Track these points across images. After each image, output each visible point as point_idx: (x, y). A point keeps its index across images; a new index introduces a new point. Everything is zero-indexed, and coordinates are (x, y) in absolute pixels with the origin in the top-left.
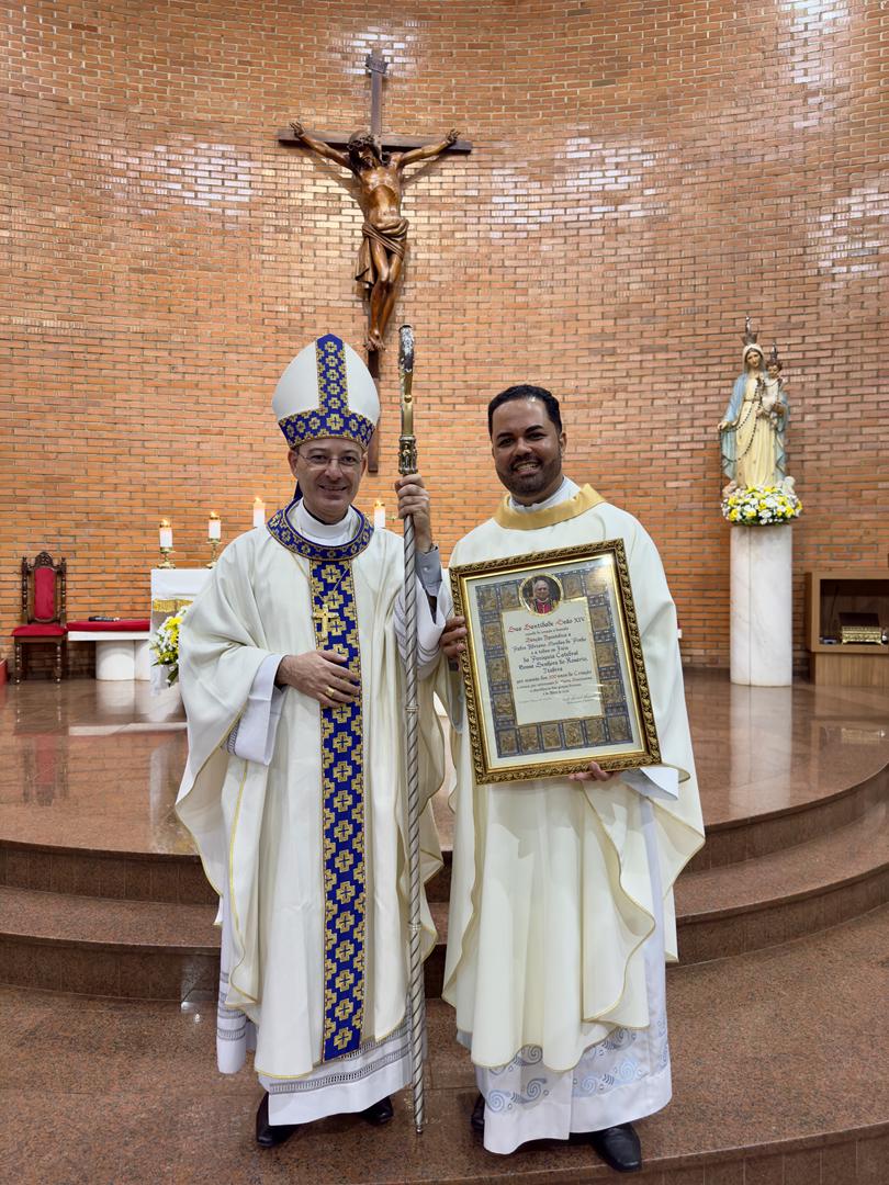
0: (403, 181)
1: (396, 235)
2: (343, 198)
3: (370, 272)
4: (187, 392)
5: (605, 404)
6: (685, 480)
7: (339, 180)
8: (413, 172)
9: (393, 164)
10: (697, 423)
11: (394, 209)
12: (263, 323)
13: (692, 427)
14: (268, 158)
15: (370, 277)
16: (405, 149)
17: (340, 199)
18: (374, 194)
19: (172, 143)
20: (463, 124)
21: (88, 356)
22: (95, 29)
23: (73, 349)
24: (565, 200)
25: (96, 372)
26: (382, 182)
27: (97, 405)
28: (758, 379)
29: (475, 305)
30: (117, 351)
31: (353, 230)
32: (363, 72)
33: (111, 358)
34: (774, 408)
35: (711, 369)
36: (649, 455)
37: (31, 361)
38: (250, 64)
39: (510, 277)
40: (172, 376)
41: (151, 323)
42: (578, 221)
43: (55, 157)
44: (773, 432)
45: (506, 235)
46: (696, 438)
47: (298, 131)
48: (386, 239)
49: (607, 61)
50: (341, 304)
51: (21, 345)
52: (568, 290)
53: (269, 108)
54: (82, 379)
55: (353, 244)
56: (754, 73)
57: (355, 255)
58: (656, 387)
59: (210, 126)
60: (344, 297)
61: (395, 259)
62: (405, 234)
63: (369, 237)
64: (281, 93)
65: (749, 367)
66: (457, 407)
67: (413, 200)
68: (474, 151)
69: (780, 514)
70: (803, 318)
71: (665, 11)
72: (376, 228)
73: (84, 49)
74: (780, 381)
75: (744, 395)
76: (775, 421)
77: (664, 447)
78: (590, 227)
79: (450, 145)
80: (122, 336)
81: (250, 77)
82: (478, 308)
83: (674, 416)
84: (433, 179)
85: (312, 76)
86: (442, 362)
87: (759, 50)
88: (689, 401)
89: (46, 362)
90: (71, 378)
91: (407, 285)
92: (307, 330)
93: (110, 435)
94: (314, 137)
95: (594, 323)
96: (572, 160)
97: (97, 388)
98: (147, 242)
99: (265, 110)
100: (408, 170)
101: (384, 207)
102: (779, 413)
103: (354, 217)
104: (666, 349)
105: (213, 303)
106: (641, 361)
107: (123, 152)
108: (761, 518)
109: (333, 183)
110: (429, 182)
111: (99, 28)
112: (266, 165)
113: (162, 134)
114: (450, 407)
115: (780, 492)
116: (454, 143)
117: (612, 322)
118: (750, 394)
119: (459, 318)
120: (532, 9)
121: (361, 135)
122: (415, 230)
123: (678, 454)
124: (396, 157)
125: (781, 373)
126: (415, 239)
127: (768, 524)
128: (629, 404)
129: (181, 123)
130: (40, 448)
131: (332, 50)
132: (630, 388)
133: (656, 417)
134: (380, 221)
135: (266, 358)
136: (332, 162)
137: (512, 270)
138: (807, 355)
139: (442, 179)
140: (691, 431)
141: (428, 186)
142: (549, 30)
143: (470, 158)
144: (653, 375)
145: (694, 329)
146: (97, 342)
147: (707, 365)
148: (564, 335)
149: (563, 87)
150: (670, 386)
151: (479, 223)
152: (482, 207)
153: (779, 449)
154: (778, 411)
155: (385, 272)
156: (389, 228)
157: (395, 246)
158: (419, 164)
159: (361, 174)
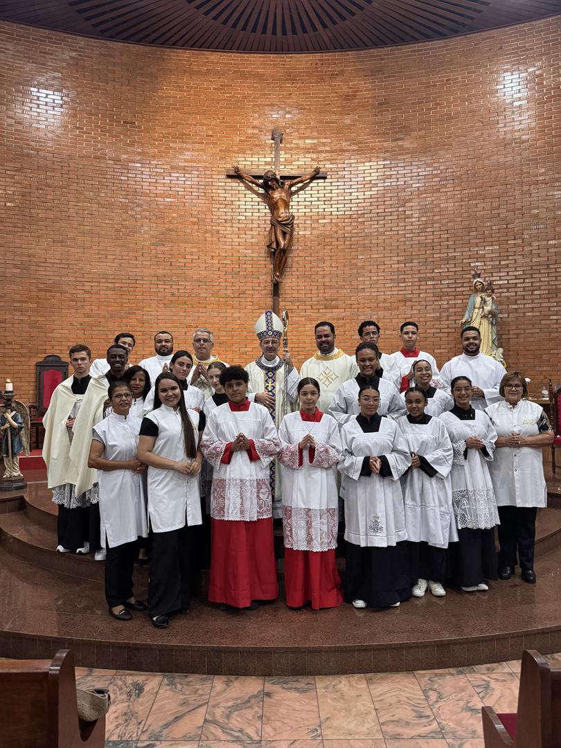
0: (292, 194)
1: (288, 224)
2: (260, 204)
3: (275, 243)
4: (180, 306)
5: (400, 307)
9: (286, 187)
10: (450, 318)
11: (287, 211)
12: (219, 270)
13: (448, 320)
14: (221, 184)
15: (274, 246)
17: (258, 204)
20: (322, 163)
21: (130, 289)
22: (134, 123)
23: (123, 285)
24: (377, 201)
25: (133, 297)
26: (281, 196)
27: (134, 313)
28: (481, 297)
29: (329, 258)
30: (144, 286)
31: (265, 220)
33: (141, 289)
34: (490, 312)
35: (457, 289)
36: (424, 335)
37: (101, 292)
38: (212, 136)
39: (347, 243)
40: (172, 298)
42: (384, 212)
43: (114, 188)
44: (490, 325)
45: (346, 220)
46: (450, 326)
47: (237, 170)
48: (283, 225)
49: (399, 128)
50: (259, 259)
51: (96, 284)
52: (379, 249)
53: (221, 159)
54: (127, 301)
55: (265, 228)
56: (477, 134)
58: (428, 299)
60: (261, 255)
61: (288, 236)
62: (293, 222)
63: (274, 225)
64: (228, 151)
66: (321, 311)
67: (296, 203)
68: (328, 177)
70: (507, 262)
71: (429, 102)
72: (277, 221)
73: (128, 133)
74: (493, 298)
75: (474, 305)
76: (491, 319)
77: (433, 331)
78: (391, 215)
80: (146, 278)
81: (212, 143)
82: (331, 259)
83: (438, 315)
86: (313, 288)
87: (480, 121)
88: (446, 306)
89: (108, 293)
90: (121, 300)
92: (241, 273)
93: (141, 329)
94: (245, 173)
95: (393, 266)
97: (134, 305)
101: (282, 210)
102: (493, 315)
103: (266, 214)
104: (432, 279)
106: (419, 286)
109: (254, 196)
111: (136, 123)
112: (220, 188)
116: (318, 173)
117: (403, 265)
118: (478, 305)
119: (321, 265)
120: (359, 103)
123: (441, 335)
124: (287, 183)
126: (298, 225)
128: (414, 308)
131: (254, 127)
132: (413, 300)
133: (428, 315)
135: (220, 288)
136: (254, 185)
137: (349, 239)
138: (510, 282)
139: (312, 192)
140: (448, 322)
141: (305, 196)
142: (368, 113)
143: (326, 180)
144: (426, 293)
145: (448, 268)
146: (134, 281)
147: (455, 287)
148: (378, 272)
149: (376, 143)
150: (436, 298)
151: (331, 215)
152: (333, 206)
153: (494, 334)
154: (492, 314)
155: (282, 243)
156: (285, 221)
157: (288, 230)
158: (300, 185)
159: (270, 192)
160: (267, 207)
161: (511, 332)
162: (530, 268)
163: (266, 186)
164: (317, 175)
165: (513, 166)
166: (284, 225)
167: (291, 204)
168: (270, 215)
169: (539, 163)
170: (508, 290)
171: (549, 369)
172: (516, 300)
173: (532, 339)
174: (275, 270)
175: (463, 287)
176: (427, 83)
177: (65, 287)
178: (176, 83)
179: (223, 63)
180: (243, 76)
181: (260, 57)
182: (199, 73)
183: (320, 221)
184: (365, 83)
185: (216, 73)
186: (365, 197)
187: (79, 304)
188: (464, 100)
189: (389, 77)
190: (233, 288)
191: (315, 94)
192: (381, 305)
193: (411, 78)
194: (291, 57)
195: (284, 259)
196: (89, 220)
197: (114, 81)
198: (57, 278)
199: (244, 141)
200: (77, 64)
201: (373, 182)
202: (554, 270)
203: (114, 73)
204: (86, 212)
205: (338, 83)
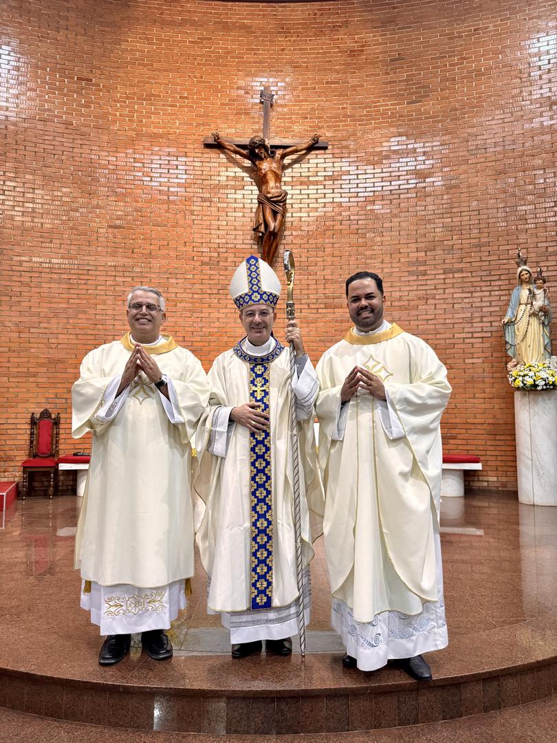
1: (279, 201)
2: (245, 179)
3: (263, 226)
5: (420, 307)
6: (478, 358)
7: (243, 168)
8: (290, 161)
9: (278, 156)
10: (484, 319)
11: (278, 185)
12: (193, 260)
13: (482, 322)
14: (197, 155)
15: (262, 229)
16: (285, 147)
17: (243, 180)
18: (265, 175)
19: (137, 147)
20: (322, 130)
21: (80, 282)
22: (91, 80)
23: (70, 277)
24: (391, 176)
26: (270, 168)
27: (84, 312)
28: (529, 290)
29: (331, 245)
30: (98, 278)
31: (252, 199)
32: (258, 101)
33: (94, 282)
34: (541, 309)
35: (493, 283)
36: (452, 341)
37: (43, 285)
38: (186, 98)
39: (353, 227)
41: (121, 261)
42: (399, 189)
43: (63, 158)
44: (541, 325)
45: (352, 200)
46: (485, 329)
47: (217, 138)
48: (273, 204)
49: (416, 88)
50: (244, 246)
51: (37, 275)
52: (393, 233)
53: (198, 125)
54: (75, 296)
55: (251, 208)
56: (514, 92)
57: (253, 215)
58: (455, 296)
59: (161, 136)
60: (246, 241)
61: (279, 217)
62: (285, 200)
63: (262, 203)
64: (206, 115)
65: (522, 282)
67: (290, 179)
68: (330, 147)
69: (551, 383)
70: (556, 248)
71: (454, 56)
72: (266, 197)
73: (84, 92)
75: (519, 300)
76: (543, 318)
77: (463, 335)
78: (408, 193)
79: (314, 144)
80: (101, 268)
81: (187, 106)
82: (333, 247)
83: (469, 315)
84: (303, 166)
85: (226, 104)
86: (310, 282)
87: (517, 77)
88: (478, 305)
90: (68, 295)
91: (286, 233)
92: (221, 263)
93: (93, 332)
94: (227, 141)
95: (411, 255)
96: (394, 151)
97: (84, 302)
98: (119, 209)
99: (196, 126)
100: (287, 161)
101: (272, 183)
102: (544, 312)
103: (252, 191)
104: (461, 271)
105: (161, 247)
106: (444, 279)
107: (106, 154)
108: (538, 385)
109: (237, 169)
110: (301, 167)
111: (93, 80)
112: (196, 159)
113: (132, 142)
114: (315, 311)
115: (549, 367)
116: (317, 142)
117: (423, 254)
118: (524, 299)
119: (321, 253)
120: (366, 59)
121: (257, 139)
122: (292, 198)
123: (473, 340)
124: (279, 152)
125: (545, 285)
126: (292, 204)
127: (543, 390)
128: (437, 307)
129: (143, 135)
130: (46, 341)
131: (238, 88)
132: (437, 297)
133: (456, 316)
134: (269, 193)
135: (195, 281)
136: (238, 156)
137: (355, 222)
139: (309, 165)
140: (481, 325)
141: (300, 170)
142: (378, 71)
143: (327, 151)
144: (453, 287)
145: (480, 257)
146: (85, 272)
147: (491, 281)
149: (387, 105)
150: (464, 295)
151: (333, 193)
152: (335, 182)
153: (546, 337)
155: (272, 225)
156: (275, 197)
157: (279, 209)
159: (257, 163)
163: (252, 157)
166: (275, 202)
175: (500, 279)
176: (450, 34)
178: (144, 34)
179: (200, 12)
180: (226, 27)
181: (247, 6)
182: (172, 23)
183: (319, 201)
184: (374, 36)
185: (193, 24)
186: (375, 171)
187: (14, 299)
188: (496, 53)
189: (403, 28)
190: (211, 282)
191: (313, 49)
192: (395, 304)
193: (431, 28)
194: (284, 7)
196: (30, 195)
197: (67, 29)
200: (21, 7)
201: (384, 153)
203: (67, 20)
205: (341, 35)
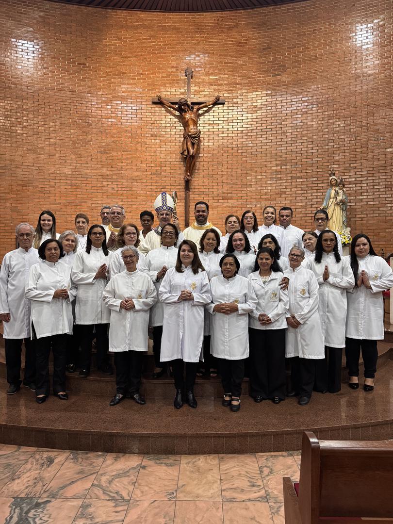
0: (199, 115)
1: (196, 137)
2: (176, 123)
3: (186, 151)
4: (118, 197)
5: (277, 199)
6: (309, 228)
9: (195, 110)
10: (313, 206)
11: (195, 127)
12: (146, 171)
14: (148, 108)
15: (186, 153)
18: (188, 121)
19: (113, 105)
20: (222, 93)
21: (83, 185)
22: (86, 64)
23: (77, 182)
24: (262, 121)
25: (85, 191)
26: (191, 117)
27: (85, 202)
28: (335, 190)
29: (226, 162)
30: (93, 182)
33: (90, 185)
34: (341, 201)
35: (319, 185)
37: (62, 187)
38: (141, 74)
39: (239, 151)
40: (113, 191)
41: (105, 171)
42: (267, 128)
43: (71, 112)
44: (341, 211)
45: (239, 135)
47: (159, 98)
49: (278, 67)
50: (175, 163)
51: (58, 181)
52: (262, 155)
53: (149, 90)
54: (80, 193)
56: (335, 70)
58: (298, 192)
59: (127, 98)
60: (176, 160)
61: (196, 146)
62: (199, 136)
63: (186, 138)
64: (153, 84)
65: (332, 185)
66: (220, 201)
67: (203, 122)
68: (226, 103)
70: (355, 165)
71: (301, 47)
72: (188, 135)
73: (81, 72)
74: (343, 191)
75: (330, 196)
76: (342, 206)
77: (301, 215)
78: (271, 131)
79: (217, 101)
80: (94, 177)
81: (142, 79)
83: (305, 204)
86: (214, 184)
88: (311, 198)
89: (67, 187)
90: (76, 193)
91: (201, 155)
92: (163, 174)
93: (91, 214)
94: (165, 100)
95: (273, 168)
96: (264, 105)
97: (85, 196)
98: (104, 141)
99: (147, 91)
101: (192, 127)
103: (180, 130)
104: (301, 177)
105: (128, 164)
106: (291, 182)
107: (95, 109)
109: (172, 117)
110: (209, 115)
111: (87, 64)
112: (147, 111)
113: (109, 102)
114: (217, 201)
115: (343, 234)
117: (280, 167)
118: (332, 196)
119: (220, 167)
120: (249, 48)
121: (183, 100)
122: (204, 134)
124: (196, 107)
126: (204, 138)
128: (287, 199)
129: (116, 97)
130: (65, 219)
131: (173, 67)
132: (287, 193)
133: (297, 204)
134: (190, 132)
135: (147, 184)
136: (172, 109)
137: (241, 148)
138: (357, 179)
139: (214, 114)
140: (311, 209)
141: (209, 117)
142: (255, 56)
143: (225, 106)
144: (296, 188)
145: (312, 170)
146: (85, 179)
147: (317, 184)
148: (261, 173)
149: (261, 77)
150: (303, 192)
151: (228, 130)
152: (229, 124)
153: (344, 217)
154: (343, 202)
155: (192, 151)
156: (193, 135)
157: (196, 141)
158: (205, 109)
159: (183, 114)
160: (181, 125)
161: (357, 216)
162: (372, 169)
163: (180, 110)
164: (217, 102)
165: (361, 93)
166: (193, 137)
167: (199, 122)
168: (183, 131)
169: (379, 91)
170: (356, 185)
171: (384, 243)
172: (361, 193)
173: (372, 222)
174: (187, 171)
175: (323, 183)
176: (298, 33)
177: (36, 183)
178: (116, 34)
179: (149, 20)
180: (165, 29)
181: (177, 15)
182: (133, 27)
183: (220, 135)
184: (253, 34)
185: (145, 27)
186: (253, 117)
187: (46, 195)
188: (325, 45)
189: (271, 28)
190: (157, 184)
191: (217, 42)
192: (263, 197)
193: (287, 29)
194: (200, 15)
195: (193, 162)
196: (53, 135)
197: (71, 33)
198: (30, 177)
199: (166, 77)
200: (44, 21)
201: (258, 107)
202: (390, 171)
203: (71, 28)
204: (51, 129)
205: (234, 33)
